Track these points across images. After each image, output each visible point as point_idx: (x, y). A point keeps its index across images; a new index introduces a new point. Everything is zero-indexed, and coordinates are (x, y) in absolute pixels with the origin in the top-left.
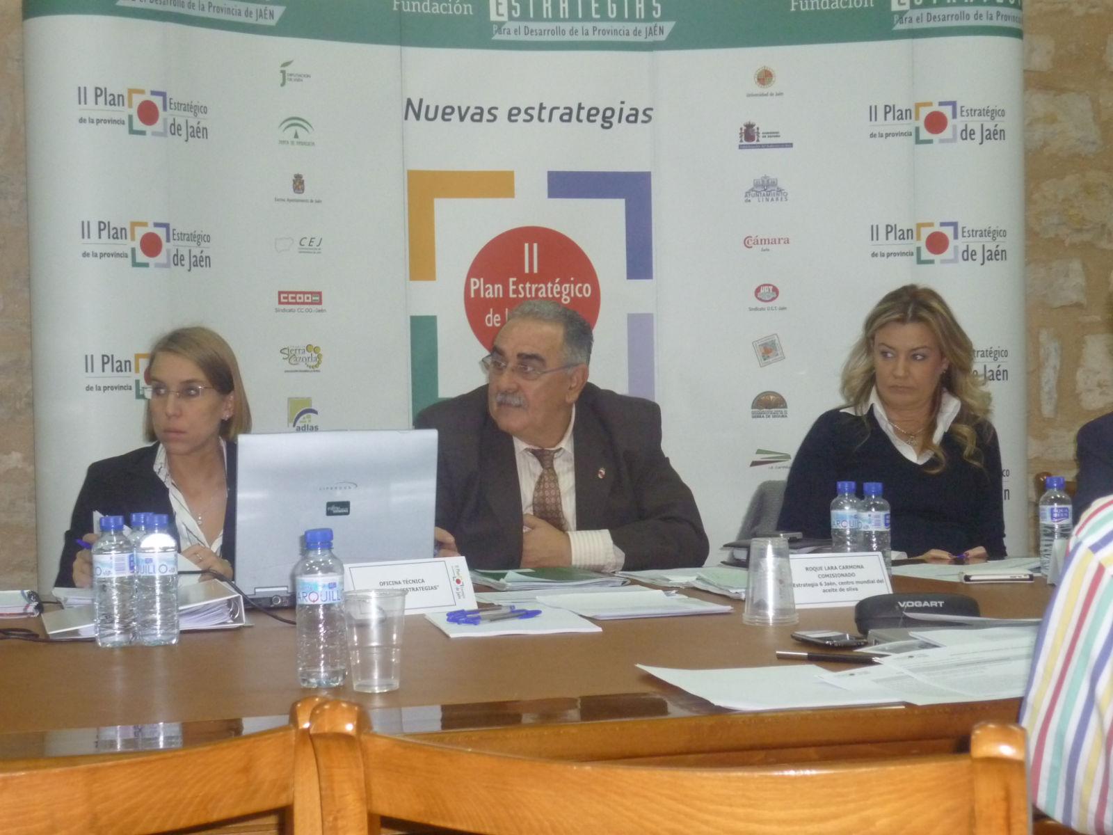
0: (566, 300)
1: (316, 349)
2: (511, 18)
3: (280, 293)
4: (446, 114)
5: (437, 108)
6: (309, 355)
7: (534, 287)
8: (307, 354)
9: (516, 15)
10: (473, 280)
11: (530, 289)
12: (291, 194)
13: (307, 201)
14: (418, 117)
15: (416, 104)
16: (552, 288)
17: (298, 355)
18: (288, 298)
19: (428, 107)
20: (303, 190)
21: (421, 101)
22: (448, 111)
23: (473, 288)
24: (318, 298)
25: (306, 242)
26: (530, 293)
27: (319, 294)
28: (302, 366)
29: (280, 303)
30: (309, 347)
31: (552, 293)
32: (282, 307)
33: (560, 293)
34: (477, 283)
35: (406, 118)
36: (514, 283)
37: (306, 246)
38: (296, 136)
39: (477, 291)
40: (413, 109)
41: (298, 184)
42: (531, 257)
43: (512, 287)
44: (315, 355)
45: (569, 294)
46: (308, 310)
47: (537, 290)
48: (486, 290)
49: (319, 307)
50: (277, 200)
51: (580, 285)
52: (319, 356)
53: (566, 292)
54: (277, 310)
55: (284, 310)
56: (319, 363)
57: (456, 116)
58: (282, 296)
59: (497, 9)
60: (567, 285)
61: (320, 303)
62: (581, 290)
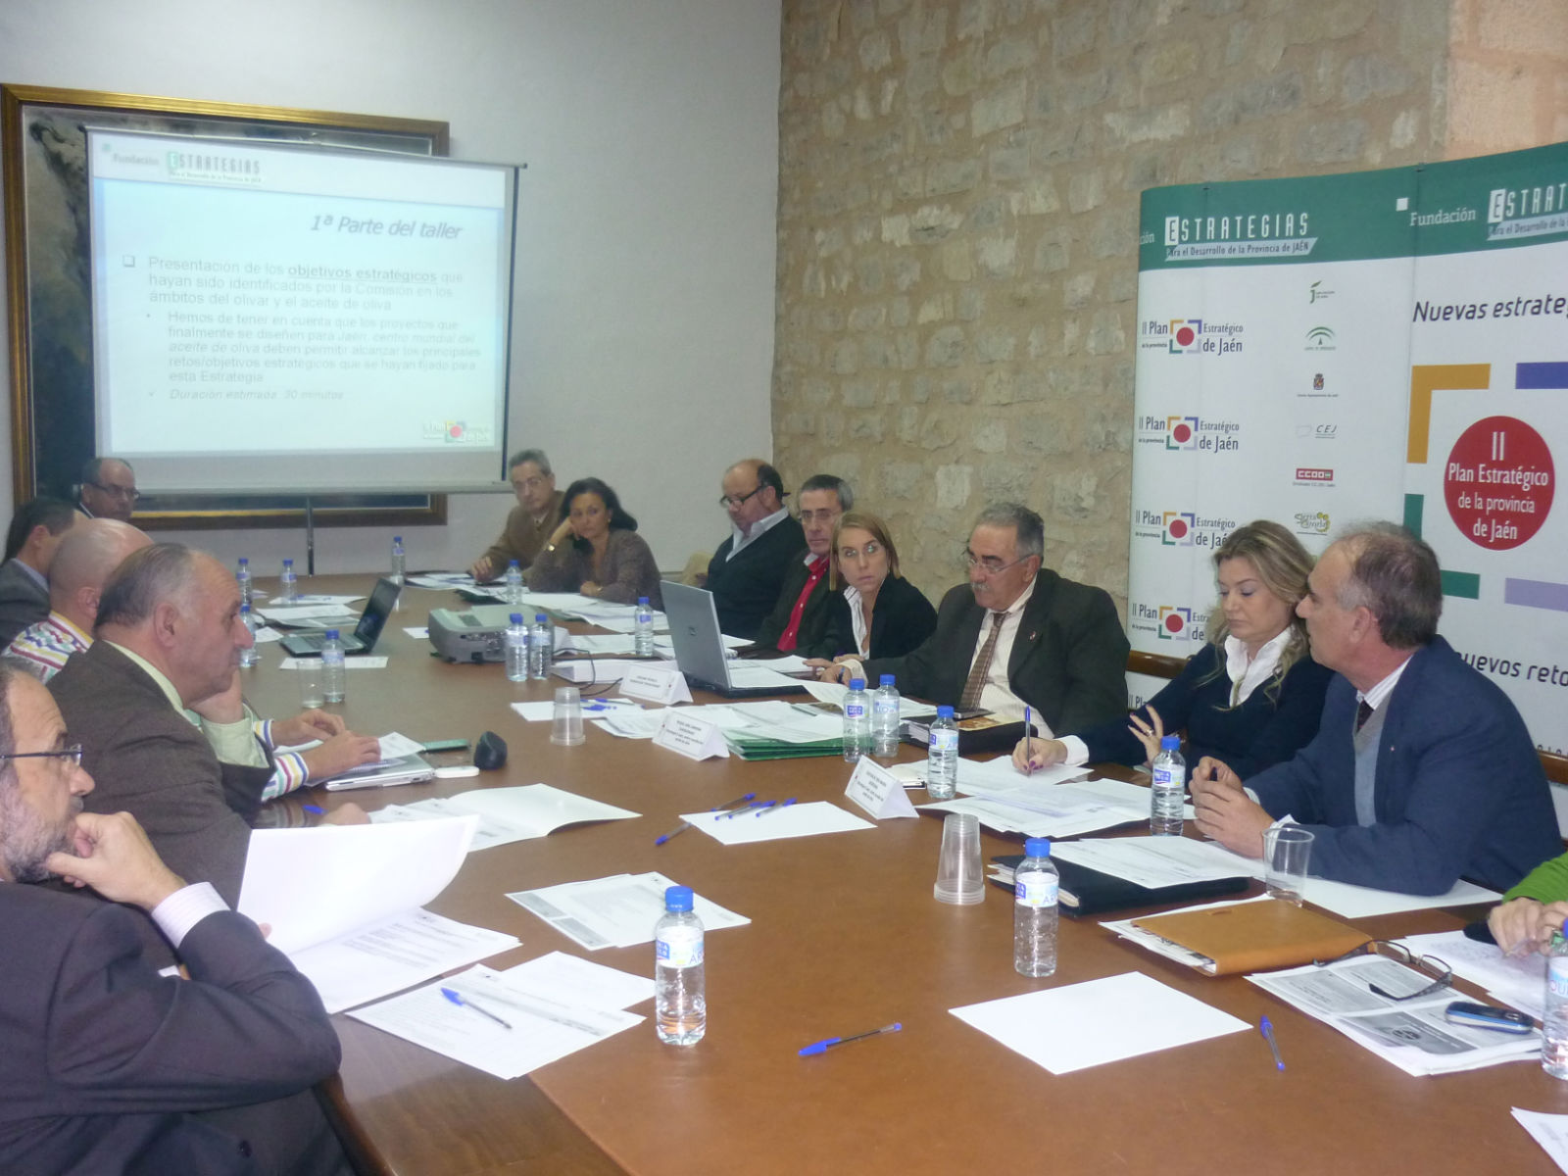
0: (1526, 487)
1: (1325, 517)
2: (1506, 218)
3: (1298, 470)
4: (1446, 313)
5: (1440, 308)
6: (1319, 521)
7: (1500, 473)
8: (1318, 521)
9: (1510, 214)
10: (1452, 464)
11: (1497, 474)
12: (1311, 389)
13: (1325, 396)
14: (1424, 317)
15: (1423, 306)
16: (1515, 475)
17: (1310, 521)
18: (1304, 474)
19: (1432, 308)
20: (1322, 386)
21: (1427, 303)
22: (1448, 310)
23: (1451, 472)
24: (1329, 475)
25: (1322, 429)
26: (1496, 479)
27: (1331, 472)
28: (1312, 530)
29: (1298, 478)
30: (1319, 515)
31: (1515, 480)
32: (1300, 481)
33: (1522, 480)
34: (1455, 467)
35: (1415, 320)
36: (1484, 469)
37: (1322, 433)
38: (1320, 343)
39: (1454, 475)
40: (1421, 312)
41: (1319, 381)
42: (1499, 445)
43: (1481, 473)
44: (1324, 522)
45: (1529, 482)
46: (1321, 485)
47: (1503, 476)
48: (1461, 473)
49: (1329, 482)
50: (1300, 395)
51: (1538, 474)
52: (1327, 523)
53: (1525, 479)
54: (1295, 484)
55: (1301, 484)
56: (1326, 528)
57: (1454, 316)
58: (1300, 472)
59: (1495, 210)
60: (1528, 473)
61: (1331, 479)
62: (1539, 480)
